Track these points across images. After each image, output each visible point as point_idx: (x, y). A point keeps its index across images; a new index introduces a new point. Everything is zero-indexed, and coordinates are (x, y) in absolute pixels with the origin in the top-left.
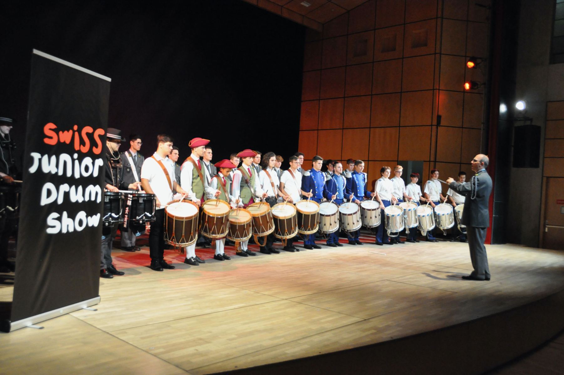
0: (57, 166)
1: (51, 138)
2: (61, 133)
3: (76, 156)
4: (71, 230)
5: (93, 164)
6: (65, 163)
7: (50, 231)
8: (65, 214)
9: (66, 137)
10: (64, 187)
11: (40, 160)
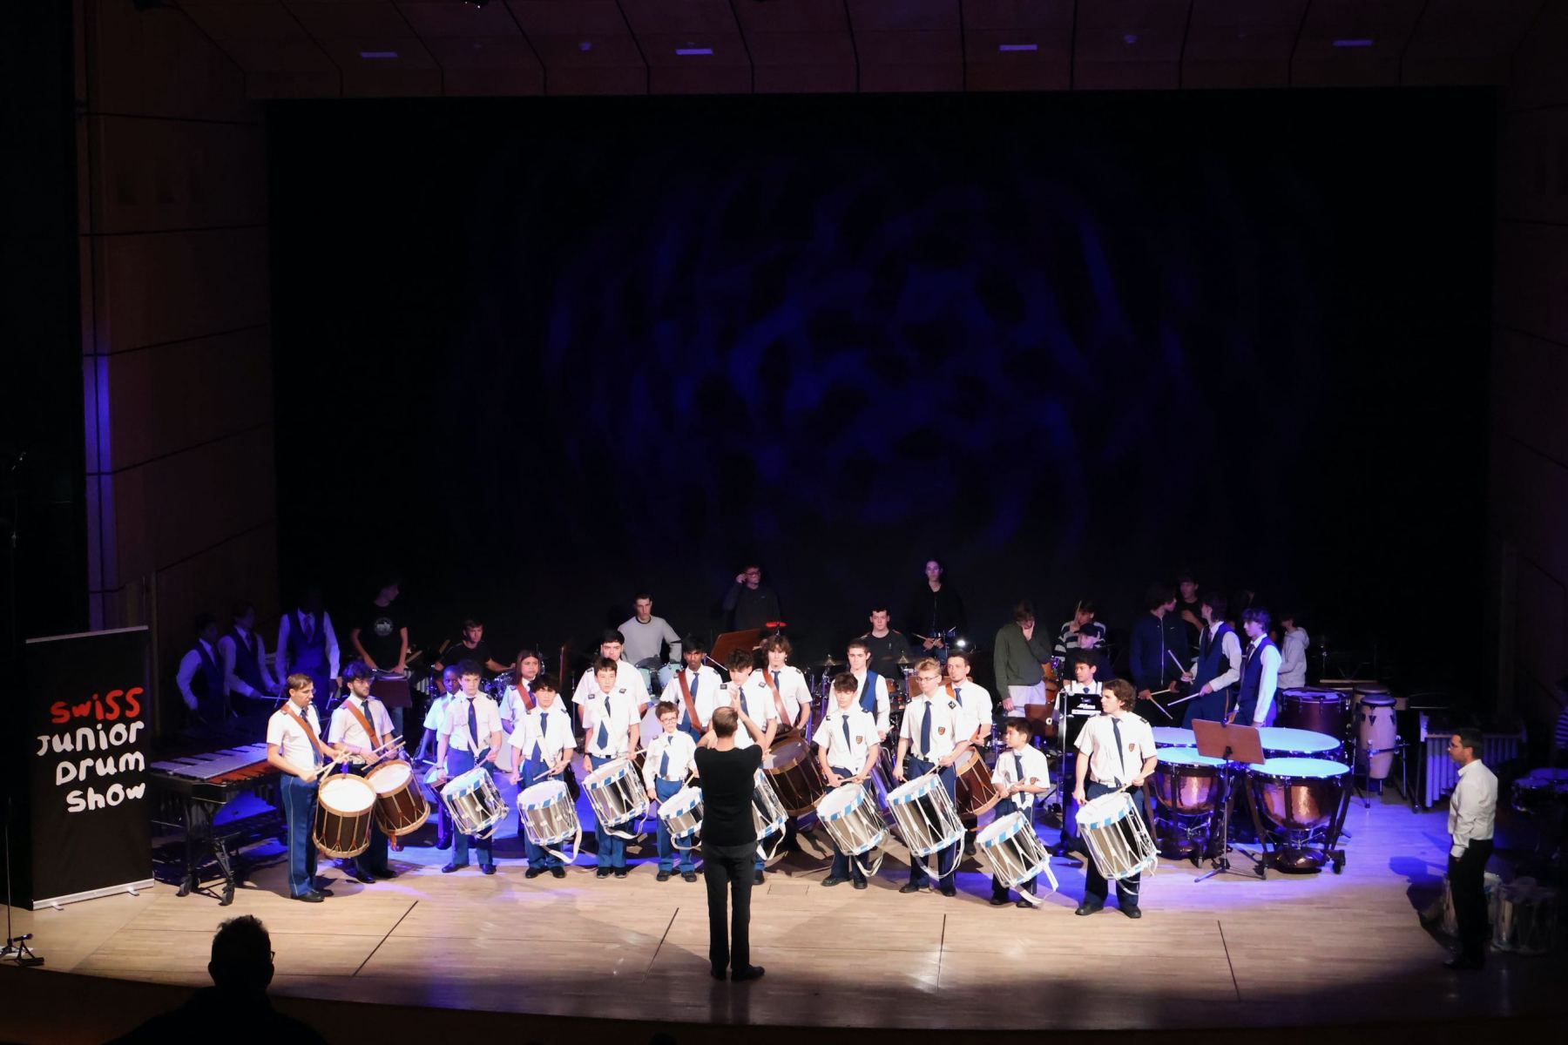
0: (74, 742)
1: (61, 716)
2: (74, 708)
3: (99, 726)
4: (102, 805)
5: (128, 729)
6: (85, 738)
7: (71, 810)
8: (91, 790)
9: (83, 710)
10: (87, 763)
11: (50, 742)
